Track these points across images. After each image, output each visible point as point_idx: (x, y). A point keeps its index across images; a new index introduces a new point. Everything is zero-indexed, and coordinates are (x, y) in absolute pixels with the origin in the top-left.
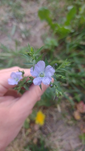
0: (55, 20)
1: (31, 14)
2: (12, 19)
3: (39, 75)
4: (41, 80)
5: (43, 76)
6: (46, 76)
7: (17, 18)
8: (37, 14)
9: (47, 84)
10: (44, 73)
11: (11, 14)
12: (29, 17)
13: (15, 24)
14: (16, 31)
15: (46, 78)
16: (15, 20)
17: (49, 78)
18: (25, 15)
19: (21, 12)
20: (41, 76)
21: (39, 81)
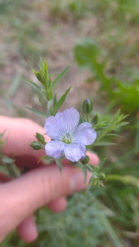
0: (112, 71)
1: (60, 52)
2: (14, 59)
3: (61, 138)
4: (63, 147)
5: (69, 143)
6: (74, 143)
7: (26, 58)
8: (71, 55)
9: (72, 159)
10: (73, 137)
11: (14, 48)
12: (54, 59)
13: (20, 70)
14: (21, 87)
15: (74, 147)
16: (23, 62)
17: (81, 148)
18: (45, 54)
19: (37, 46)
20: (64, 142)
21: (58, 149)
